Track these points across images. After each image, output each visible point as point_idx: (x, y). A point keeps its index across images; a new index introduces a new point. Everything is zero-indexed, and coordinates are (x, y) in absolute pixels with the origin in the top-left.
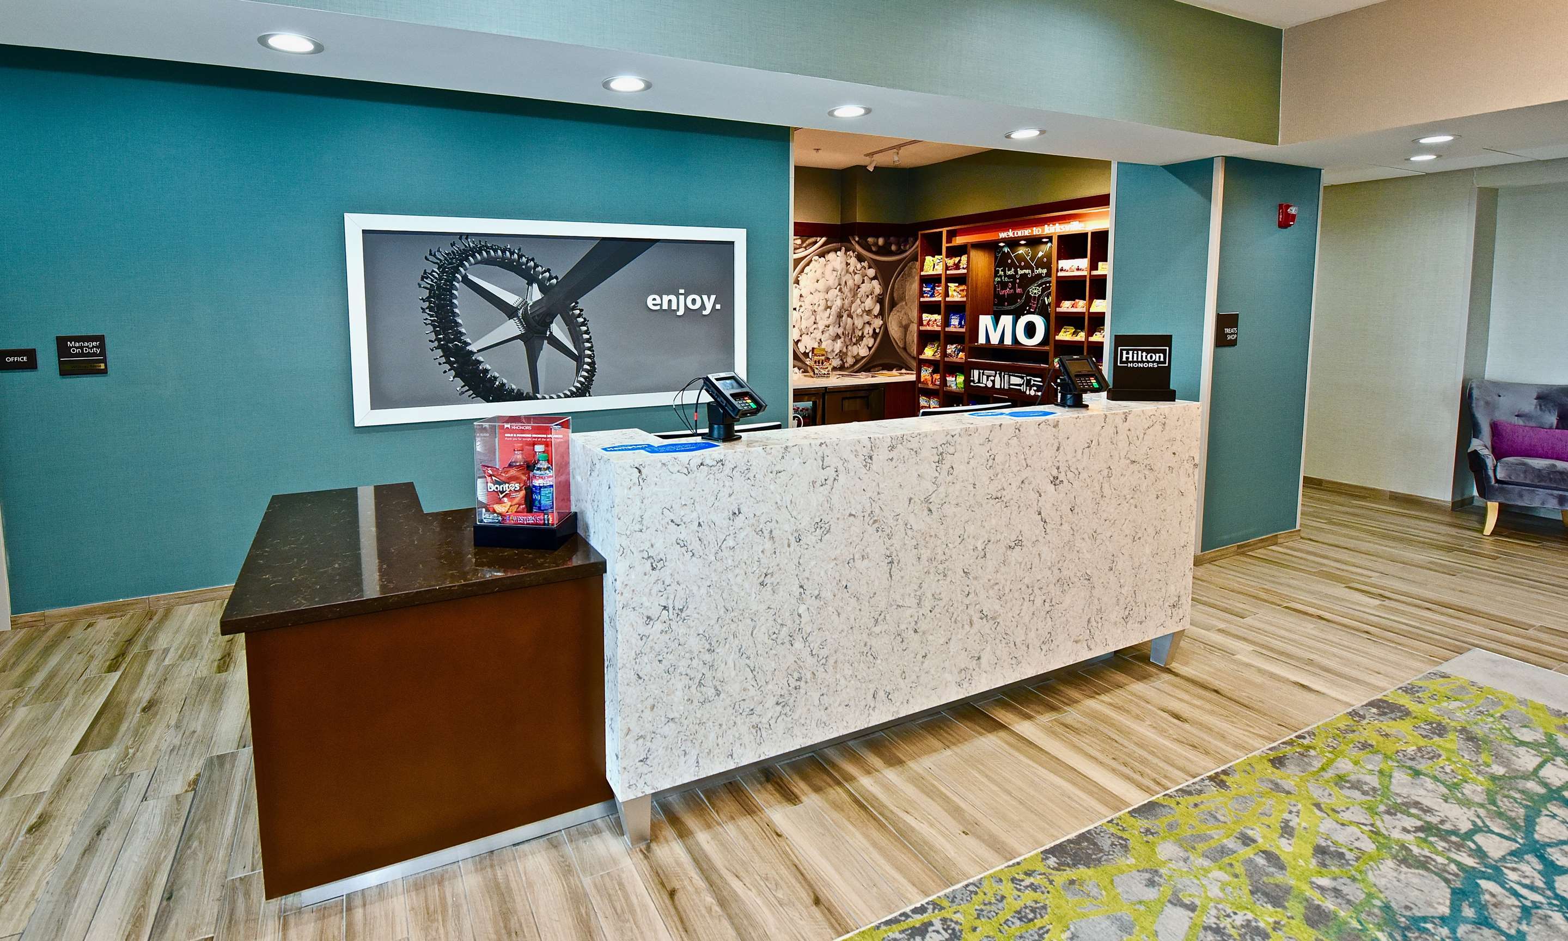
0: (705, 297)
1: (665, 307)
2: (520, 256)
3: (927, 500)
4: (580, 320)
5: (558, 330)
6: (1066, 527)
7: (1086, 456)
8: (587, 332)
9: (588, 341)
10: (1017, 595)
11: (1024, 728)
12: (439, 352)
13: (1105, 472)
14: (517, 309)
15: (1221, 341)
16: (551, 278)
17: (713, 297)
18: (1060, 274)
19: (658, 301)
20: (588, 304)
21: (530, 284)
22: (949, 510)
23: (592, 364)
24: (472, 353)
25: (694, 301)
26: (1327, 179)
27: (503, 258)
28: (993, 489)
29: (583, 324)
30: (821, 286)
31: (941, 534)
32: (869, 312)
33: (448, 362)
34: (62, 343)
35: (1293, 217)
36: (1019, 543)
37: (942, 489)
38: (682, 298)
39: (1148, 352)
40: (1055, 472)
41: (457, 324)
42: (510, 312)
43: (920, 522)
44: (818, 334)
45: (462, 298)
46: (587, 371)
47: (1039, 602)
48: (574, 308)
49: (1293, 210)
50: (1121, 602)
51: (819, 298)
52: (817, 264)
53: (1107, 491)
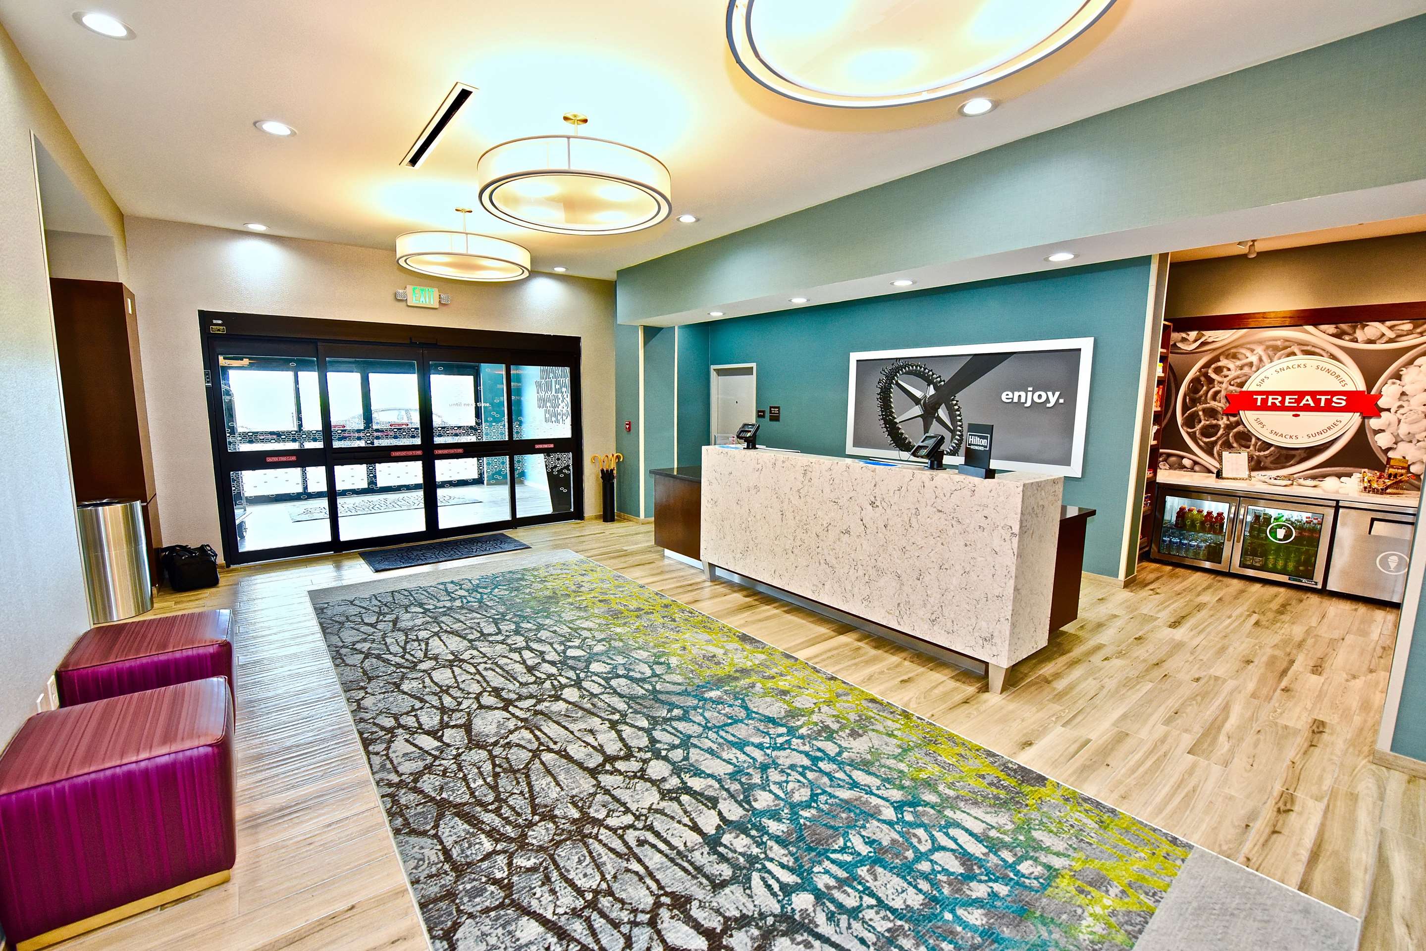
0: (1050, 394)
1: (1016, 400)
2: (925, 369)
3: (799, 491)
4: (956, 407)
5: (942, 413)
6: (880, 535)
7: (897, 496)
8: (959, 415)
9: (960, 421)
10: (847, 561)
12: (882, 422)
13: (914, 511)
14: (920, 400)
16: (941, 381)
17: (1057, 394)
19: (1011, 396)
20: (961, 397)
21: (929, 385)
22: (809, 500)
23: (961, 436)
24: (896, 423)
25: (1040, 397)
27: (916, 370)
28: (833, 496)
29: (958, 410)
31: (805, 510)
33: (886, 427)
34: (770, 409)
36: (848, 532)
37: (806, 488)
38: (1030, 394)
40: (873, 499)
41: (892, 407)
42: (917, 401)
43: (795, 501)
45: (896, 394)
46: (958, 440)
47: (861, 573)
48: (953, 400)
50: (929, 606)
53: (914, 523)
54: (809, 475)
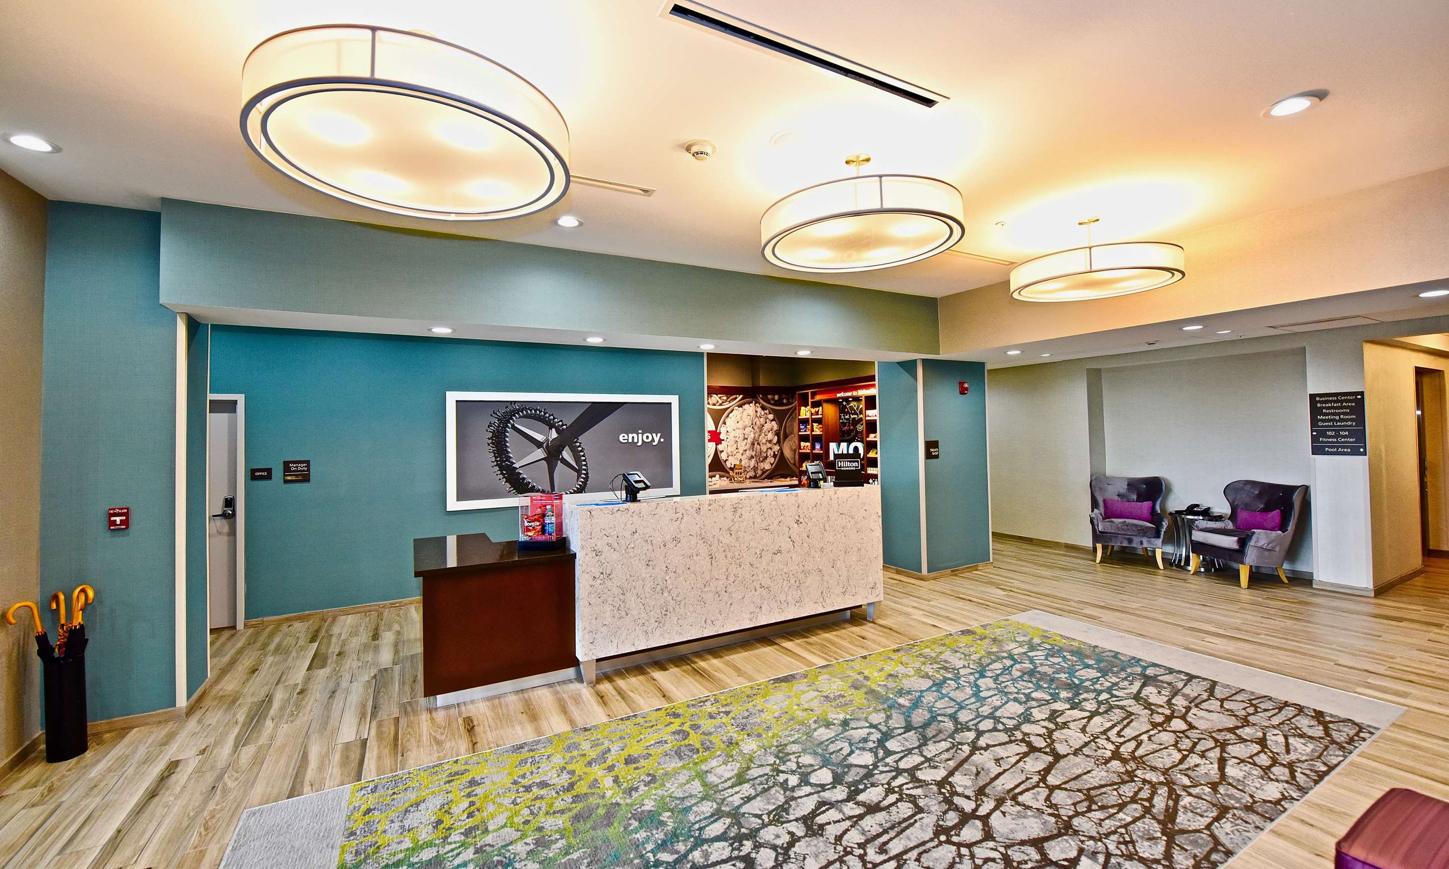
0: (654, 435)
1: (630, 440)
2: (545, 413)
3: (729, 529)
4: (580, 449)
5: (566, 454)
6: (805, 544)
7: (814, 511)
8: (583, 456)
9: (584, 461)
10: (780, 577)
11: (788, 644)
12: (497, 468)
13: (826, 519)
14: (543, 443)
15: (929, 456)
16: (563, 425)
17: (659, 435)
18: (867, 418)
19: (626, 437)
20: (586, 440)
21: (550, 429)
22: (741, 534)
23: (587, 474)
24: (516, 468)
25: (647, 437)
26: (988, 367)
27: (535, 414)
28: (764, 525)
29: (581, 451)
30: (740, 425)
31: (737, 545)
32: (770, 441)
33: (502, 474)
34: (286, 464)
35: (967, 389)
36: (779, 552)
37: (736, 525)
38: (640, 435)
39: (850, 462)
40: (797, 518)
41: (508, 452)
42: (539, 444)
43: (726, 539)
44: (739, 456)
45: (511, 438)
46: (583, 478)
47: (792, 581)
48: (576, 442)
49: (966, 385)
50: (841, 584)
51: (739, 433)
52: (737, 412)
53: (827, 528)
54: (739, 511)
